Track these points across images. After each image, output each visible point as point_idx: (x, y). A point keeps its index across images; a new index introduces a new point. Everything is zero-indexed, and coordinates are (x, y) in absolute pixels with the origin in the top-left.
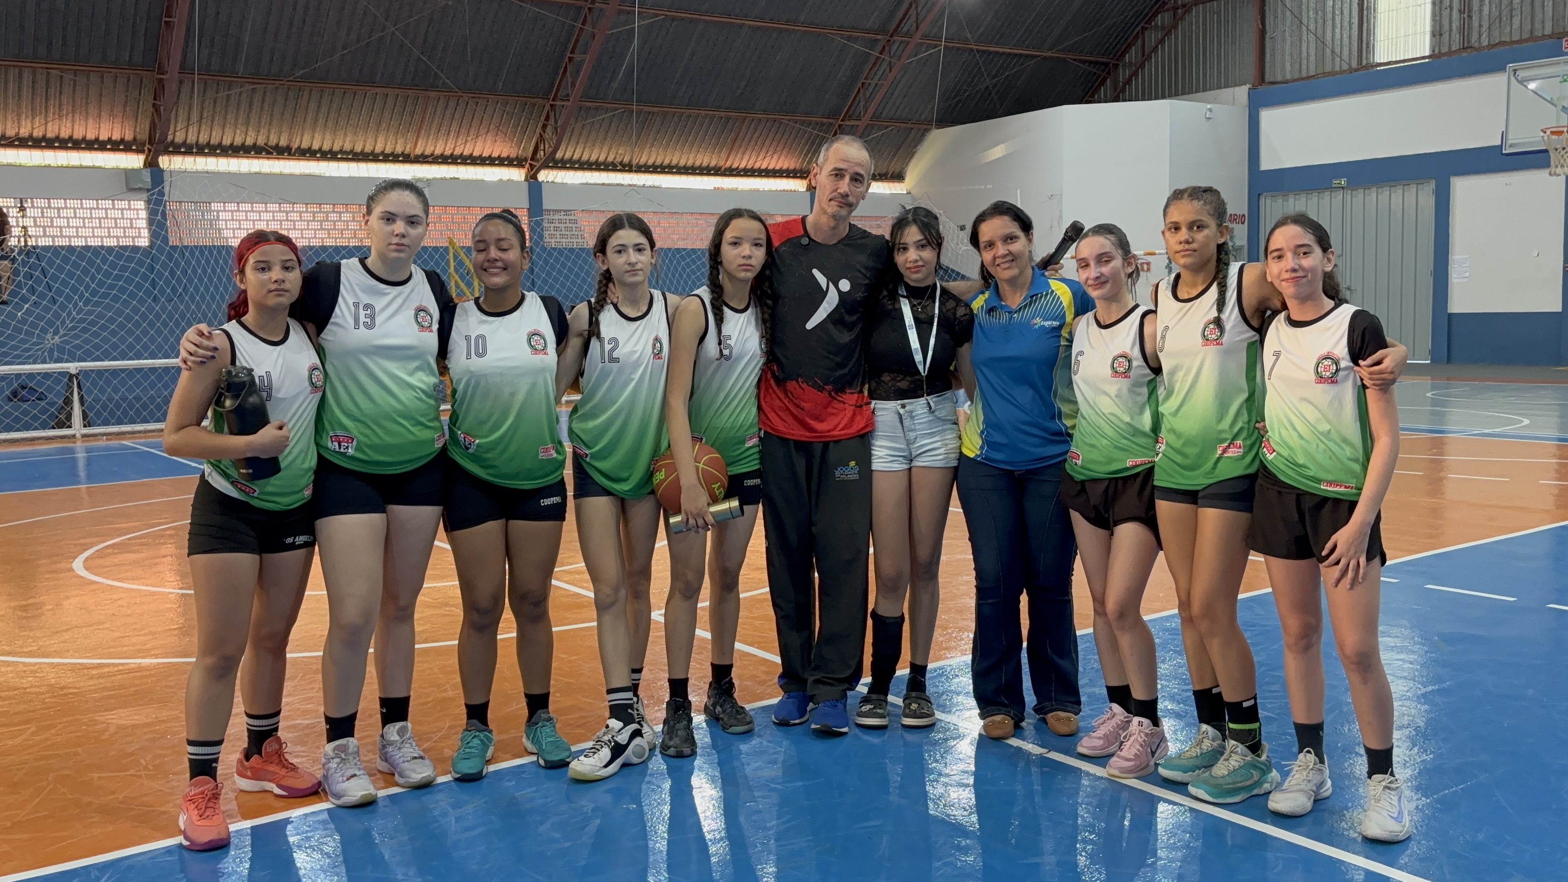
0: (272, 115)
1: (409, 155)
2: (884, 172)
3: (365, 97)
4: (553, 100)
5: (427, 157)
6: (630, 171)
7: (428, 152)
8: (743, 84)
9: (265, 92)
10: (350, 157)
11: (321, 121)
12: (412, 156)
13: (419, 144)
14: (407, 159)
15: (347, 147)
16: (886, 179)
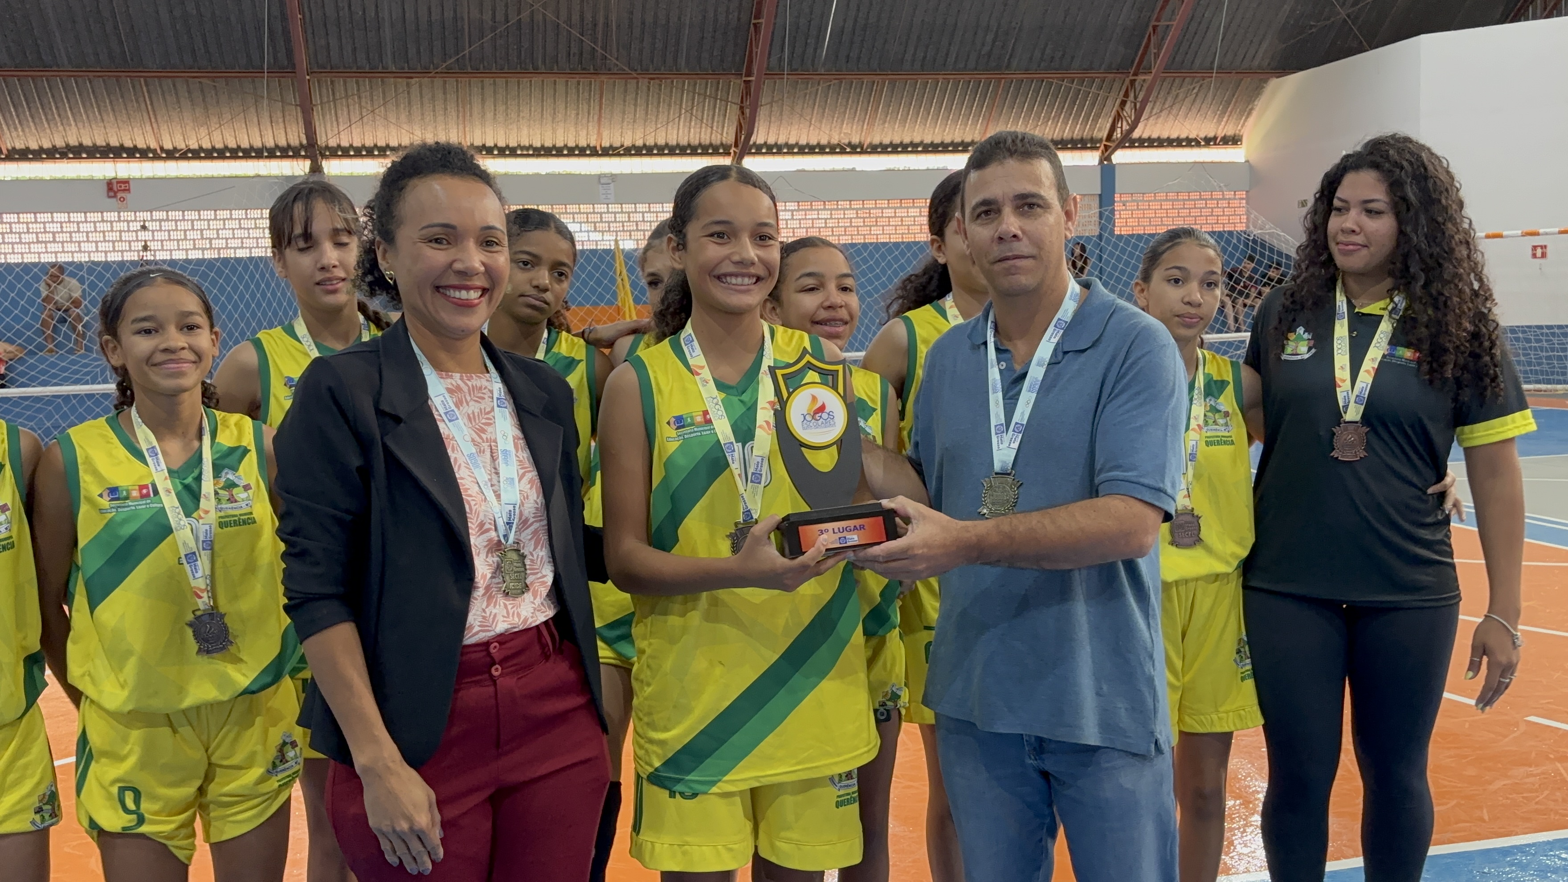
0: (434, 111)
1: (595, 147)
2: (1211, 135)
3: (531, 85)
4: (747, 76)
5: (617, 148)
6: (863, 152)
7: (617, 144)
8: (990, 38)
9: (420, 86)
10: (531, 152)
11: (489, 115)
12: (598, 148)
13: (605, 134)
14: (594, 152)
15: (525, 142)
16: (1215, 144)
